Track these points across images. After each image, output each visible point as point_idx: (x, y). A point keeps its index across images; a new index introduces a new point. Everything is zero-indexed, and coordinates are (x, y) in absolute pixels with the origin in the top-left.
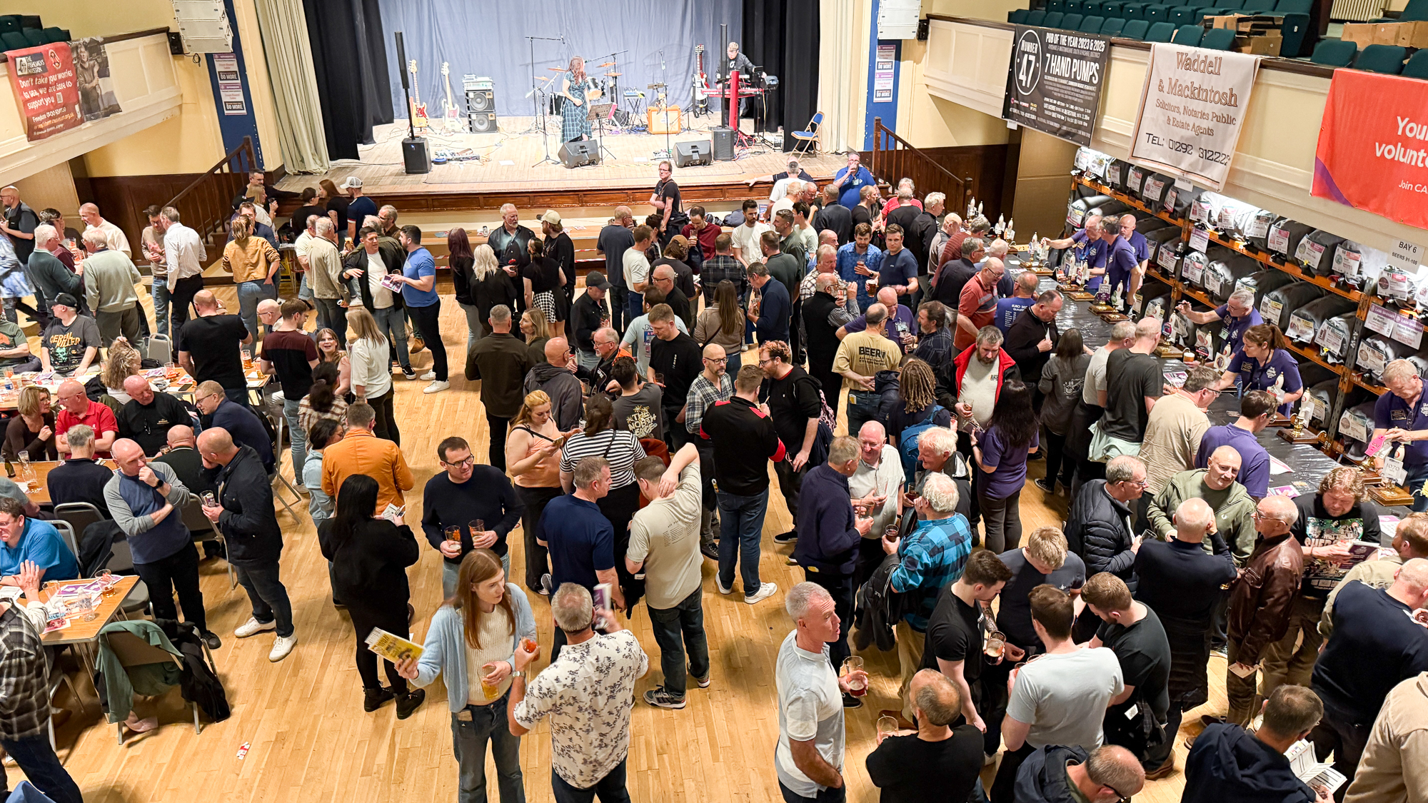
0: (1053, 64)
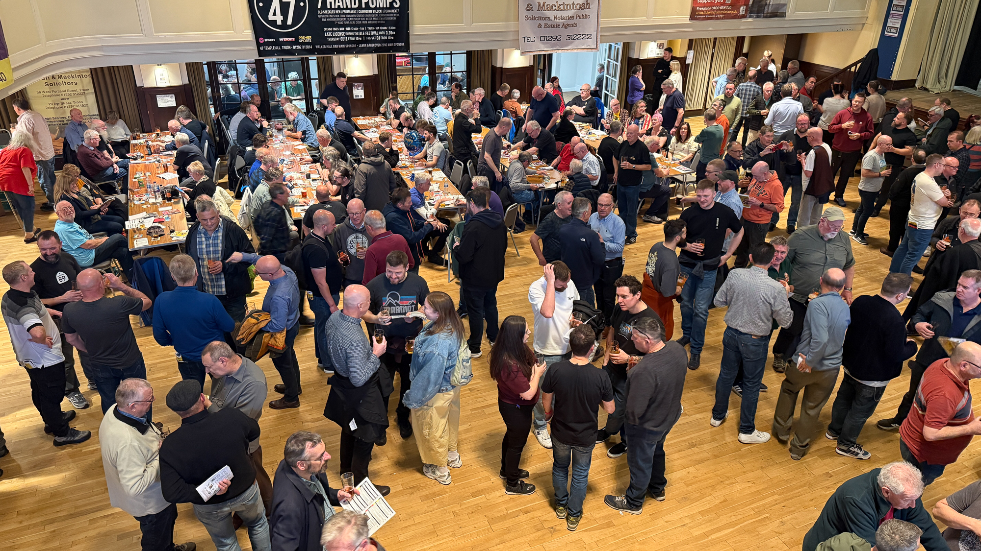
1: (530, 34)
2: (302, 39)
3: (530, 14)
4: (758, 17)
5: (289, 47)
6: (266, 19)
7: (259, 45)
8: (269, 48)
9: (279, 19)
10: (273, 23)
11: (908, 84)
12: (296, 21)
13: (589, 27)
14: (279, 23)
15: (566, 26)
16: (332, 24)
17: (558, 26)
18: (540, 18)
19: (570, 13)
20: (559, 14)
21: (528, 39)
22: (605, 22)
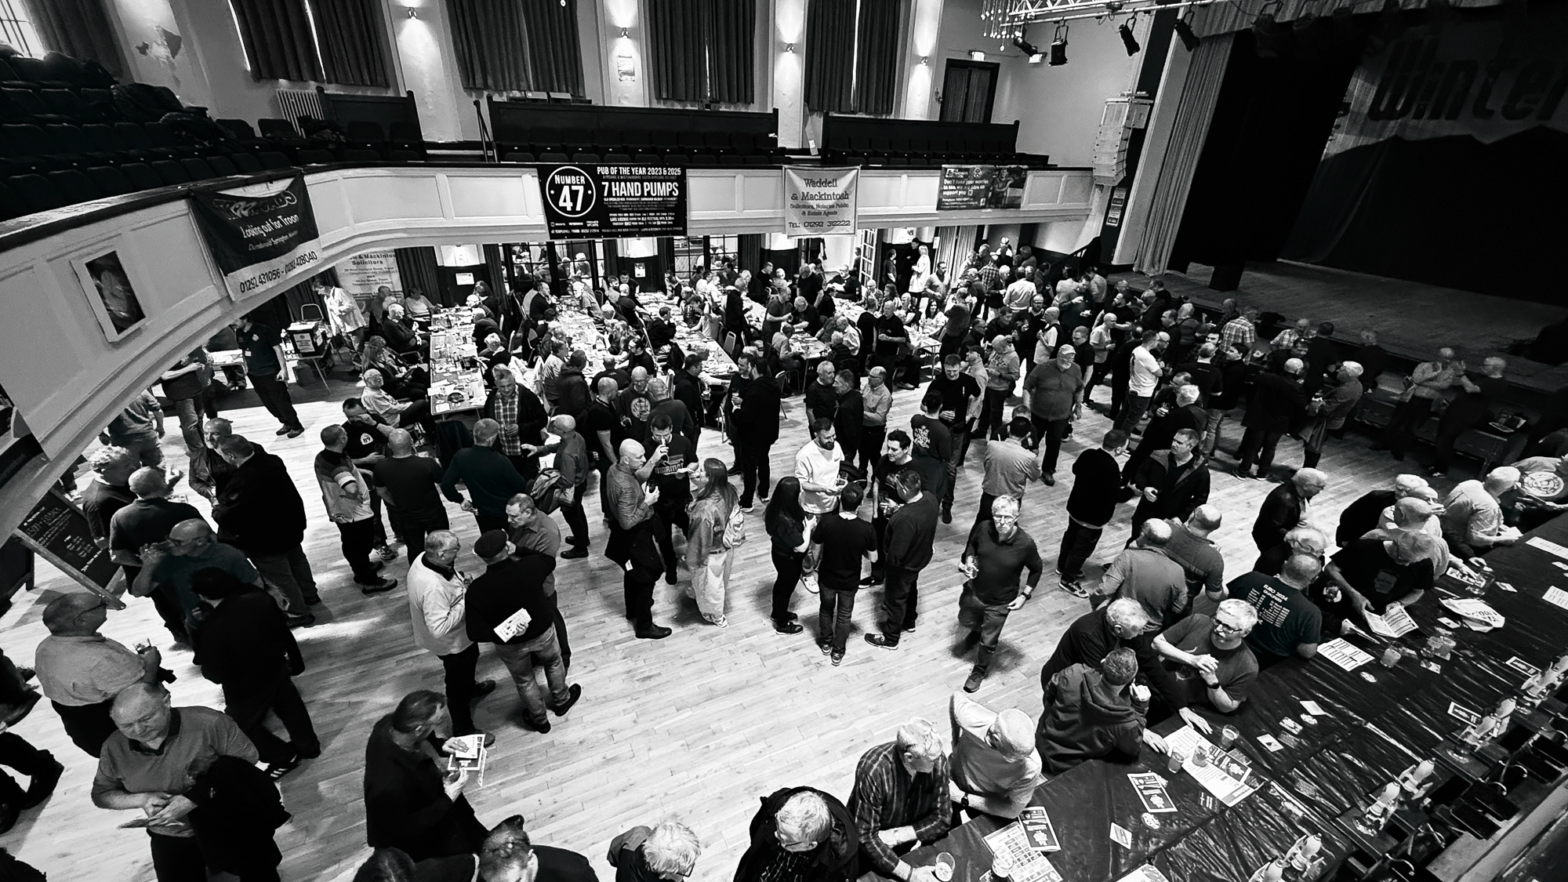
0: (614, 189)
1: (795, 220)
2: (589, 223)
3: (794, 203)
4: (996, 207)
5: (578, 231)
6: (557, 205)
7: (550, 229)
8: (560, 231)
9: (569, 205)
10: (564, 209)
11: (1125, 269)
12: (584, 207)
13: (848, 215)
14: (569, 209)
15: (827, 214)
16: (617, 211)
17: (820, 213)
18: (804, 206)
19: (831, 202)
20: (821, 203)
21: (793, 225)
22: (861, 211)
